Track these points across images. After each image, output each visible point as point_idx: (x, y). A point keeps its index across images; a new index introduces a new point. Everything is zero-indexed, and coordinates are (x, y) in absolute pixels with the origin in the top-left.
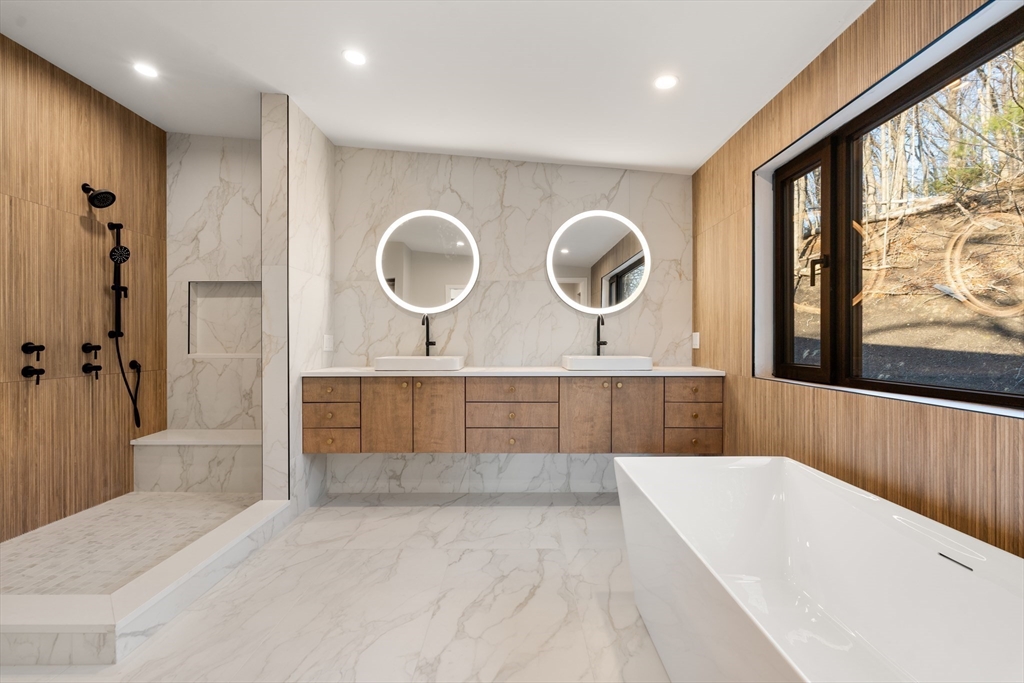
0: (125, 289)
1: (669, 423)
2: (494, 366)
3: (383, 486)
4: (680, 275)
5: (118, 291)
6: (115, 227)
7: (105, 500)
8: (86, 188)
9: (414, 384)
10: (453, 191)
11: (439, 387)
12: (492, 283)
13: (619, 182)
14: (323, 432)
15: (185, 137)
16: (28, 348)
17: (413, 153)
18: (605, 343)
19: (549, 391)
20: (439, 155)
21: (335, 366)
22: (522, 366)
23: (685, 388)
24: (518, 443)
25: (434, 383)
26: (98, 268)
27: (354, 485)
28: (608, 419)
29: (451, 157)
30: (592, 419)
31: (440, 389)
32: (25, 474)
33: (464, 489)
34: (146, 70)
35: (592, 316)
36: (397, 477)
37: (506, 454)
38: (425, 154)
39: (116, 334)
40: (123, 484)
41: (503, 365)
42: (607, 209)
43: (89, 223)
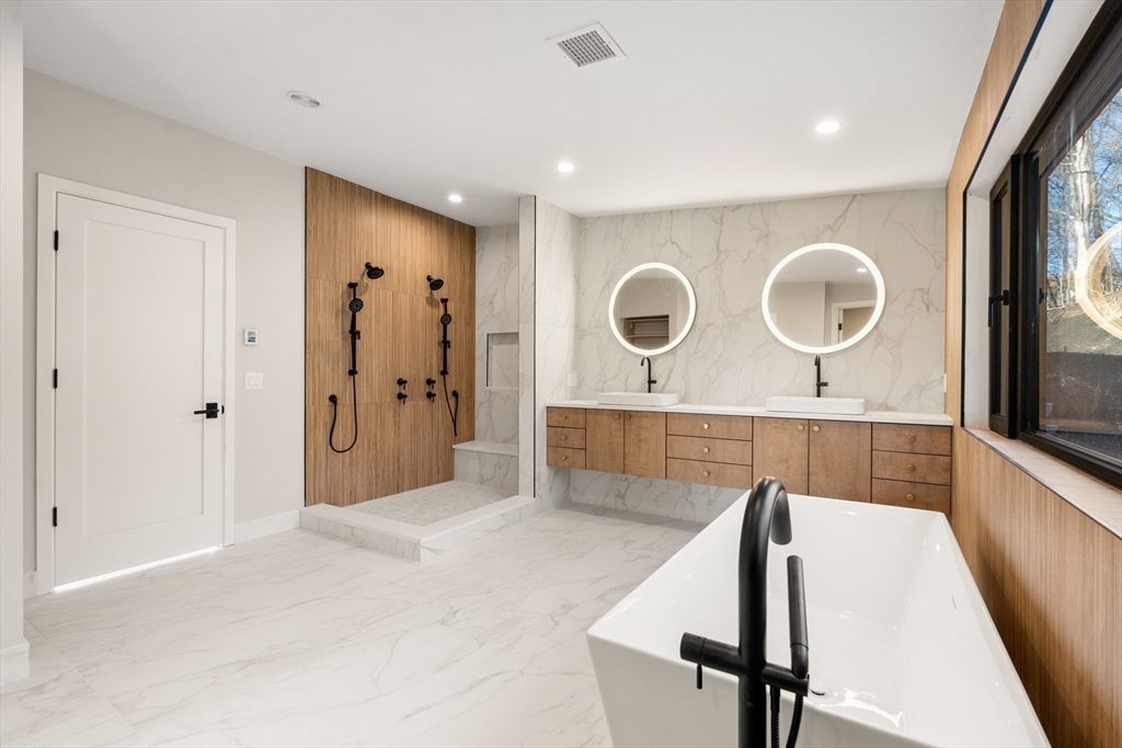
0: (449, 342)
1: (877, 473)
2: (709, 404)
3: (611, 502)
4: (928, 307)
5: (445, 343)
6: (444, 301)
7: (438, 483)
8: (429, 278)
9: (626, 416)
10: (673, 243)
11: (645, 420)
12: (709, 325)
13: (847, 209)
14: (560, 450)
15: (486, 228)
16: (401, 382)
17: (639, 214)
18: (825, 384)
19: (743, 430)
20: (661, 212)
21: (579, 399)
22: (736, 405)
23: (898, 436)
24: (712, 476)
25: (641, 417)
26: (435, 329)
27: (590, 498)
28: (805, 462)
29: (671, 212)
30: (787, 461)
31: (646, 422)
32: (398, 458)
33: (677, 515)
34: (455, 199)
35: (809, 354)
36: (622, 496)
37: (716, 487)
38: (649, 213)
39: (444, 372)
40: (448, 475)
41: (718, 404)
42: (831, 241)
43: (431, 301)
